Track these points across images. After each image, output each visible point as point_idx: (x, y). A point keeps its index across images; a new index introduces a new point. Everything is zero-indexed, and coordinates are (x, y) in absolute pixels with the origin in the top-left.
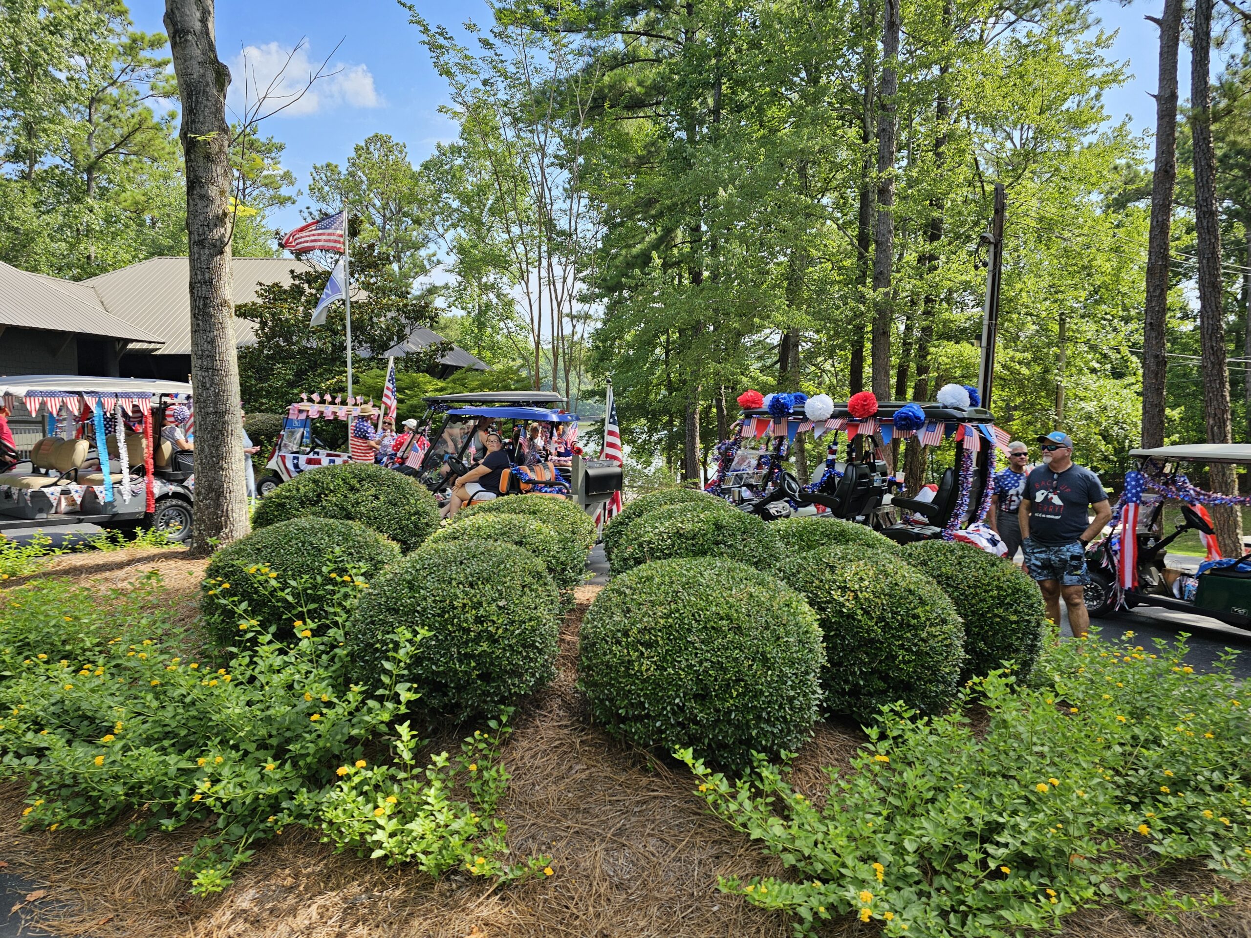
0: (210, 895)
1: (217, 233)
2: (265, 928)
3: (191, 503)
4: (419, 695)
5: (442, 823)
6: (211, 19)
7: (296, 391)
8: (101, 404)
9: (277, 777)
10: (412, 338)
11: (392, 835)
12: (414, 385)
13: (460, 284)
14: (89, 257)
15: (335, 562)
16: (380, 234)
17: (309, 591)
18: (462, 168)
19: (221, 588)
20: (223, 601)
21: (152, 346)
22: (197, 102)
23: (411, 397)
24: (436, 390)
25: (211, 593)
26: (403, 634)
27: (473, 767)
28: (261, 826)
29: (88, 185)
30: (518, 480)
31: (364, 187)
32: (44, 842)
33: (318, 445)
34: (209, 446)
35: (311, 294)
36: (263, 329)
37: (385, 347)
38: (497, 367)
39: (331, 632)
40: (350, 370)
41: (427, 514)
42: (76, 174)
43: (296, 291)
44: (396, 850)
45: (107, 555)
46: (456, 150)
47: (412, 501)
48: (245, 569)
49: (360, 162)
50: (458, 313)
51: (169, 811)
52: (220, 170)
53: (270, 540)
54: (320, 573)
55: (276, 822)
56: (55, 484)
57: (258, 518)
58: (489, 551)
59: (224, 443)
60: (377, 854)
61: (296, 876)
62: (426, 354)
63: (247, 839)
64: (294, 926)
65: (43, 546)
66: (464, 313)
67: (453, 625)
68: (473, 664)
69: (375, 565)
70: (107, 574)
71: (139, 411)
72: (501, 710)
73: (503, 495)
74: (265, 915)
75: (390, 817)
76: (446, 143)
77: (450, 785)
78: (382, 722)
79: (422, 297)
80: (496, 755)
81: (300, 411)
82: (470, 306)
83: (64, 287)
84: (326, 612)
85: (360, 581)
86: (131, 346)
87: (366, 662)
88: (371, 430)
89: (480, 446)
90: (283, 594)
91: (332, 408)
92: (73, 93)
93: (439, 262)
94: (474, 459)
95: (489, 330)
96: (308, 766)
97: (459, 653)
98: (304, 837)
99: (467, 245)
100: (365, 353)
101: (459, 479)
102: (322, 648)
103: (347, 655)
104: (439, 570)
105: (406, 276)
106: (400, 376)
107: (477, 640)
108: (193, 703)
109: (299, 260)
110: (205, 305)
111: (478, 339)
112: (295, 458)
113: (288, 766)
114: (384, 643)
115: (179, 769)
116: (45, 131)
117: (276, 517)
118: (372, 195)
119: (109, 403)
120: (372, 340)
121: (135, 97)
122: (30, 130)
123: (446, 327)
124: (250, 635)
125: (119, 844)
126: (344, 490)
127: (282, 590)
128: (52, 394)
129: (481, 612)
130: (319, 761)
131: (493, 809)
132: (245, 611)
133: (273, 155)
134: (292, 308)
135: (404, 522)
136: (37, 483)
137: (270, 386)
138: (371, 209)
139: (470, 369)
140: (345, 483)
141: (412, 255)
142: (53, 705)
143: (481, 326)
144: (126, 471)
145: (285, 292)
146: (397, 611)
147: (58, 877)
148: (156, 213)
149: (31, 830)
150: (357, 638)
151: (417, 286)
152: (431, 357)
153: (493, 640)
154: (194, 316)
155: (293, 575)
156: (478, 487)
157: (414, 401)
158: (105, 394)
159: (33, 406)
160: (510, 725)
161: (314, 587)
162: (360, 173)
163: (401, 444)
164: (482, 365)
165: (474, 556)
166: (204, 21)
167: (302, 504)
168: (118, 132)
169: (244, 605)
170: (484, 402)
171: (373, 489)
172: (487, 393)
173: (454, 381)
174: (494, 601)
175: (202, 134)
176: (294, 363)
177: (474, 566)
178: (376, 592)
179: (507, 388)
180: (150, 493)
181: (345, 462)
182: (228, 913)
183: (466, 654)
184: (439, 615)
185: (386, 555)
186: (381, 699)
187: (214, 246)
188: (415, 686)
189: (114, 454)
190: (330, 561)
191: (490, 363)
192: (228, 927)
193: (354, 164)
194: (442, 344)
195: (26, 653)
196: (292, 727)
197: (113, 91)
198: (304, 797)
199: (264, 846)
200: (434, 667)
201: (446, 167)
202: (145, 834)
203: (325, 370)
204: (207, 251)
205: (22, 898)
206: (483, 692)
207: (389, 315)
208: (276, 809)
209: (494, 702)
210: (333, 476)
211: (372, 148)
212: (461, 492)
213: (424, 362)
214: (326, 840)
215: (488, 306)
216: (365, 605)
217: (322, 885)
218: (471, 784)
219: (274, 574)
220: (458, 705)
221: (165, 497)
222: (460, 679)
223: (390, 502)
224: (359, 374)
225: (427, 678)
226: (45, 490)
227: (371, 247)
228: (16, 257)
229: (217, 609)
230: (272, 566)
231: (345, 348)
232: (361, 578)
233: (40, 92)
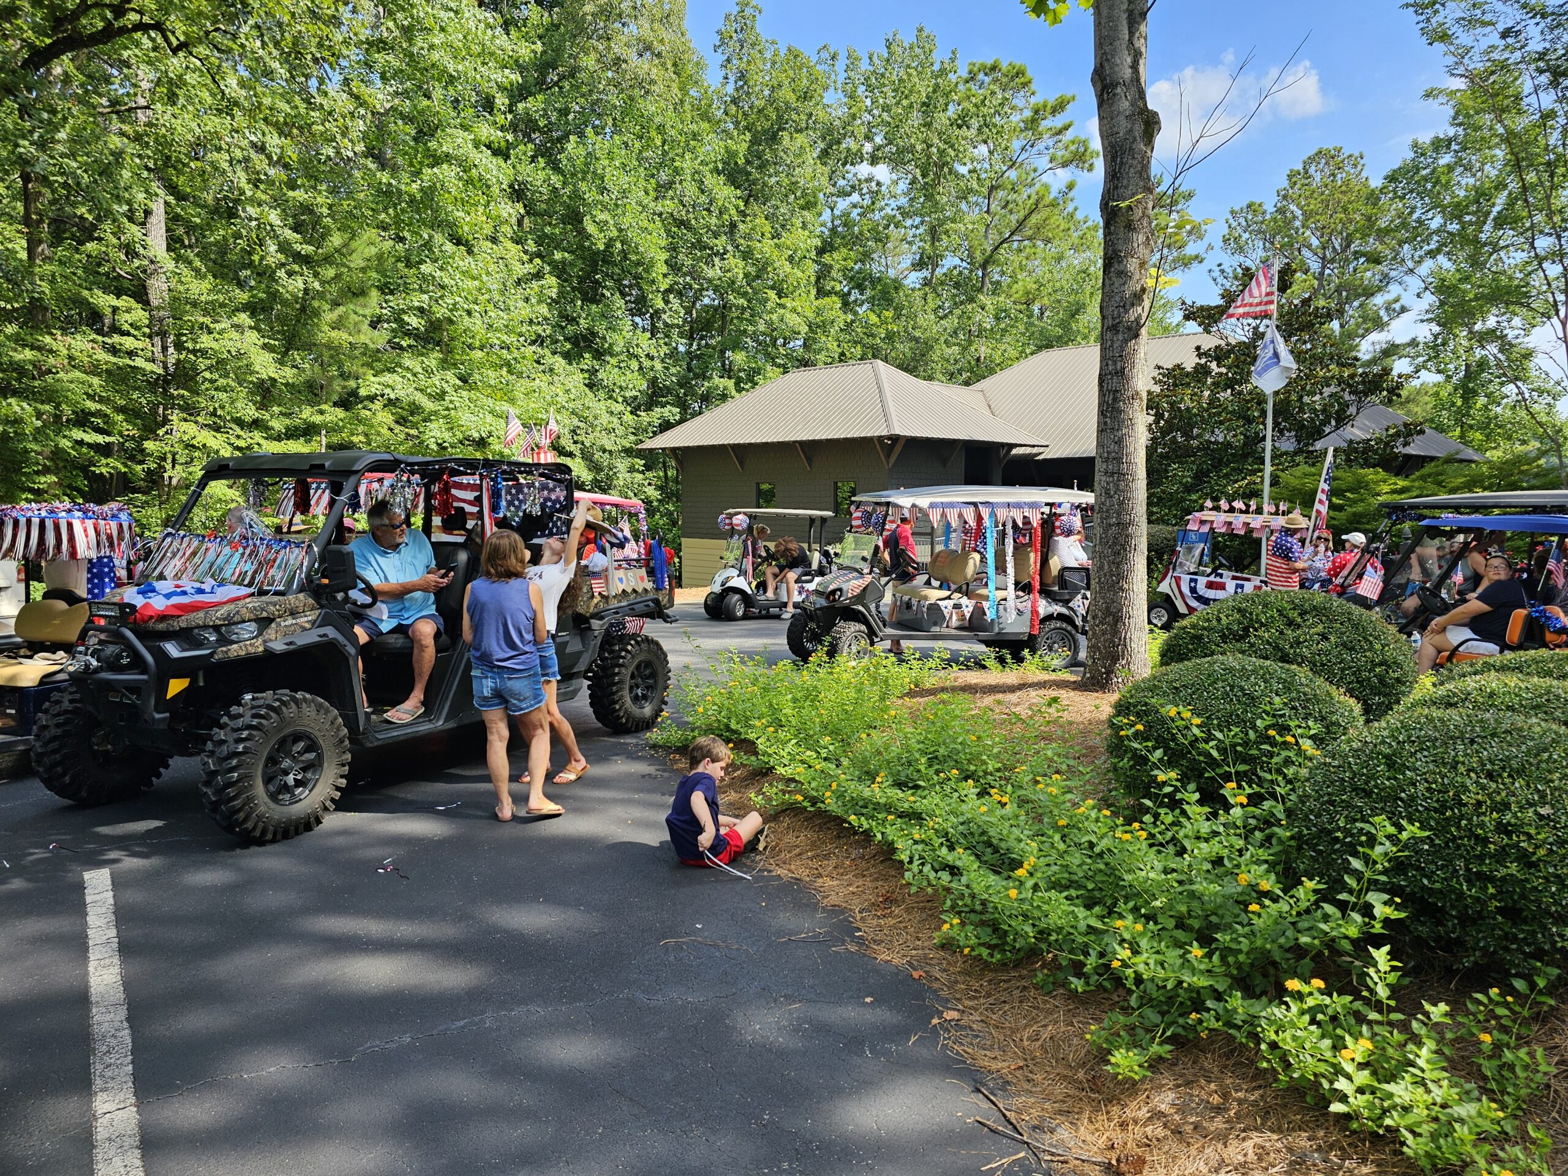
0: (1128, 1079)
1: (1132, 315)
2: (1188, 1144)
3: (1075, 627)
4: (1403, 915)
5: (1439, 1100)
6: (1141, 62)
7: (1194, 497)
8: (993, 514)
9: (1202, 967)
10: (1360, 420)
11: (1361, 1091)
12: (1359, 486)
13: (1436, 337)
14: (978, 360)
15: (1274, 716)
16: (1316, 283)
17: (1239, 748)
18: (1450, 168)
19: (1133, 730)
20: (1136, 745)
21: (1035, 450)
22: (1122, 163)
23: (1354, 502)
24: (1393, 492)
25: (1122, 733)
26: (1382, 825)
27: (1486, 1038)
28: (1181, 1021)
29: (983, 282)
30: (1542, 629)
31: (1297, 223)
32: (956, 962)
33: (1221, 565)
34: (1109, 562)
35: (1221, 374)
36: (1157, 422)
37: (1318, 434)
38: (1494, 455)
39: (1267, 805)
40: (1268, 468)
41: (1399, 666)
42: (971, 271)
43: (1202, 371)
44: (1366, 1113)
45: (995, 675)
46: (1440, 145)
47: (1378, 647)
48: (1162, 710)
49: (1294, 192)
50: (1430, 378)
51: (1078, 969)
52: (1141, 238)
53: (1189, 679)
54: (1254, 727)
55: (1200, 1021)
56: (949, 598)
57: (1168, 650)
58: (1521, 730)
59: (1126, 558)
60: (1336, 1107)
61: (1225, 1096)
62: (1379, 441)
63: (1164, 1032)
64: (1225, 1156)
65: (943, 660)
66: (1440, 378)
67: (1459, 827)
68: (1491, 890)
69: (1327, 727)
70: (1000, 696)
71: (1029, 523)
72: (1535, 968)
73: (1512, 649)
74: (1189, 1128)
75: (1361, 1066)
76: (1425, 138)
77: (1447, 1051)
78: (1346, 937)
79: (1373, 361)
80: (1524, 1031)
81: (1202, 522)
82: (1451, 366)
83: (955, 393)
84: (1259, 777)
85: (1307, 745)
86: (1014, 451)
87: (1320, 852)
88: (1296, 547)
89: (1469, 573)
90: (1207, 747)
91: (1244, 518)
92: (975, 186)
93: (1404, 310)
94: (1459, 593)
95: (1482, 401)
96: (1239, 966)
97: (1468, 870)
98: (1232, 1052)
99: (1452, 277)
100: (1288, 444)
101: (1438, 619)
102: (1252, 822)
103: (1292, 838)
104: (1435, 748)
105: (1351, 336)
106: (1339, 473)
107: (1501, 856)
108: (1101, 855)
109: (1209, 332)
110: (1115, 400)
111: (1461, 416)
112: (1191, 580)
113: (1216, 958)
114: (1347, 832)
115: (1089, 926)
116: (947, 232)
117: (1190, 651)
118: (1308, 233)
119: (1002, 514)
120: (1299, 427)
121: (1032, 175)
122: (934, 234)
123: (1408, 401)
124: (1168, 789)
125: (1025, 988)
126: (1280, 624)
127: (1207, 742)
128: (952, 505)
129: (1508, 817)
130: (1252, 965)
131: (1519, 1108)
132: (1161, 760)
133: (1179, 207)
134: (1195, 394)
135: (1365, 674)
136: (934, 595)
137: (1163, 492)
138: (1306, 252)
139: (1449, 460)
140: (1281, 614)
141: (1361, 306)
142: (962, 824)
143: (1468, 394)
144: (1011, 587)
145: (1188, 374)
146: (1368, 794)
147: (970, 1003)
148: (1046, 301)
149: (943, 947)
150: (1306, 818)
151: (1367, 347)
152: (1387, 444)
153: (1526, 861)
154: (1102, 413)
155: (1219, 725)
156: (1468, 633)
157: (1359, 508)
158: (999, 505)
159: (935, 517)
160: (1550, 994)
161: (1246, 744)
162: (1293, 207)
163: (1342, 567)
164: (1469, 453)
165: (1493, 735)
166: (1135, 67)
167: (1224, 638)
168: (1014, 218)
169: (1159, 753)
170: (1475, 508)
171: (1321, 626)
172: (1481, 495)
173: (1423, 478)
174: (1531, 805)
175: (1124, 200)
176: (1193, 462)
177: (1494, 748)
178: (1336, 763)
179: (1514, 487)
180: (1035, 612)
181: (1256, 588)
182: (1145, 1109)
183: (1479, 874)
184: (1436, 810)
185: (1342, 715)
186: (1343, 906)
187: (1129, 329)
188: (1398, 900)
189: (1001, 568)
190: (1268, 714)
191: (1480, 449)
192: (1145, 1125)
193: (1285, 197)
194: (1406, 425)
195: (937, 767)
196: (1220, 912)
197: (1012, 174)
198: (1237, 1001)
199: (1183, 1045)
200: (1425, 882)
201: (1424, 172)
202: (1051, 987)
203: (1233, 469)
204: (1120, 337)
205: (940, 1014)
206: (1506, 934)
207: (1327, 391)
208: (1198, 1005)
209: (1524, 952)
210: (1265, 606)
211: (1312, 170)
212: (1438, 639)
213: (1375, 452)
214: (1265, 1065)
215: (1482, 365)
216: (1319, 778)
217: (1259, 1120)
218: (1481, 1061)
219: (1197, 721)
220: (1460, 942)
221: (1049, 618)
222: (1467, 906)
223: (1344, 645)
224: (1279, 473)
225: (1413, 893)
226: (940, 603)
227: (1306, 302)
228: (916, 367)
229: (1126, 752)
230: (1196, 713)
231: (1264, 438)
232: (1309, 742)
233: (946, 193)
